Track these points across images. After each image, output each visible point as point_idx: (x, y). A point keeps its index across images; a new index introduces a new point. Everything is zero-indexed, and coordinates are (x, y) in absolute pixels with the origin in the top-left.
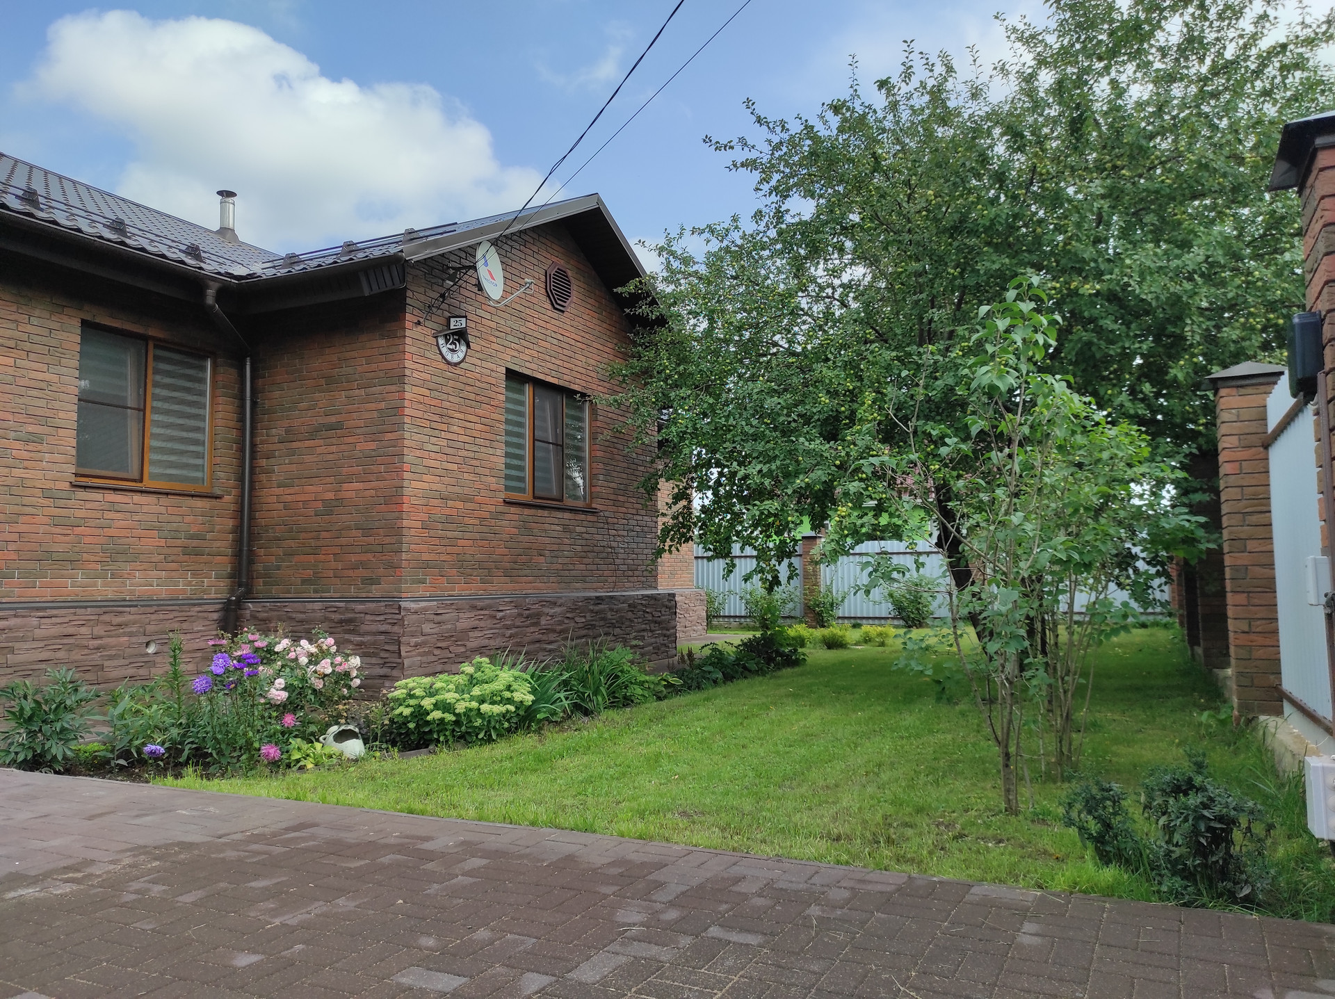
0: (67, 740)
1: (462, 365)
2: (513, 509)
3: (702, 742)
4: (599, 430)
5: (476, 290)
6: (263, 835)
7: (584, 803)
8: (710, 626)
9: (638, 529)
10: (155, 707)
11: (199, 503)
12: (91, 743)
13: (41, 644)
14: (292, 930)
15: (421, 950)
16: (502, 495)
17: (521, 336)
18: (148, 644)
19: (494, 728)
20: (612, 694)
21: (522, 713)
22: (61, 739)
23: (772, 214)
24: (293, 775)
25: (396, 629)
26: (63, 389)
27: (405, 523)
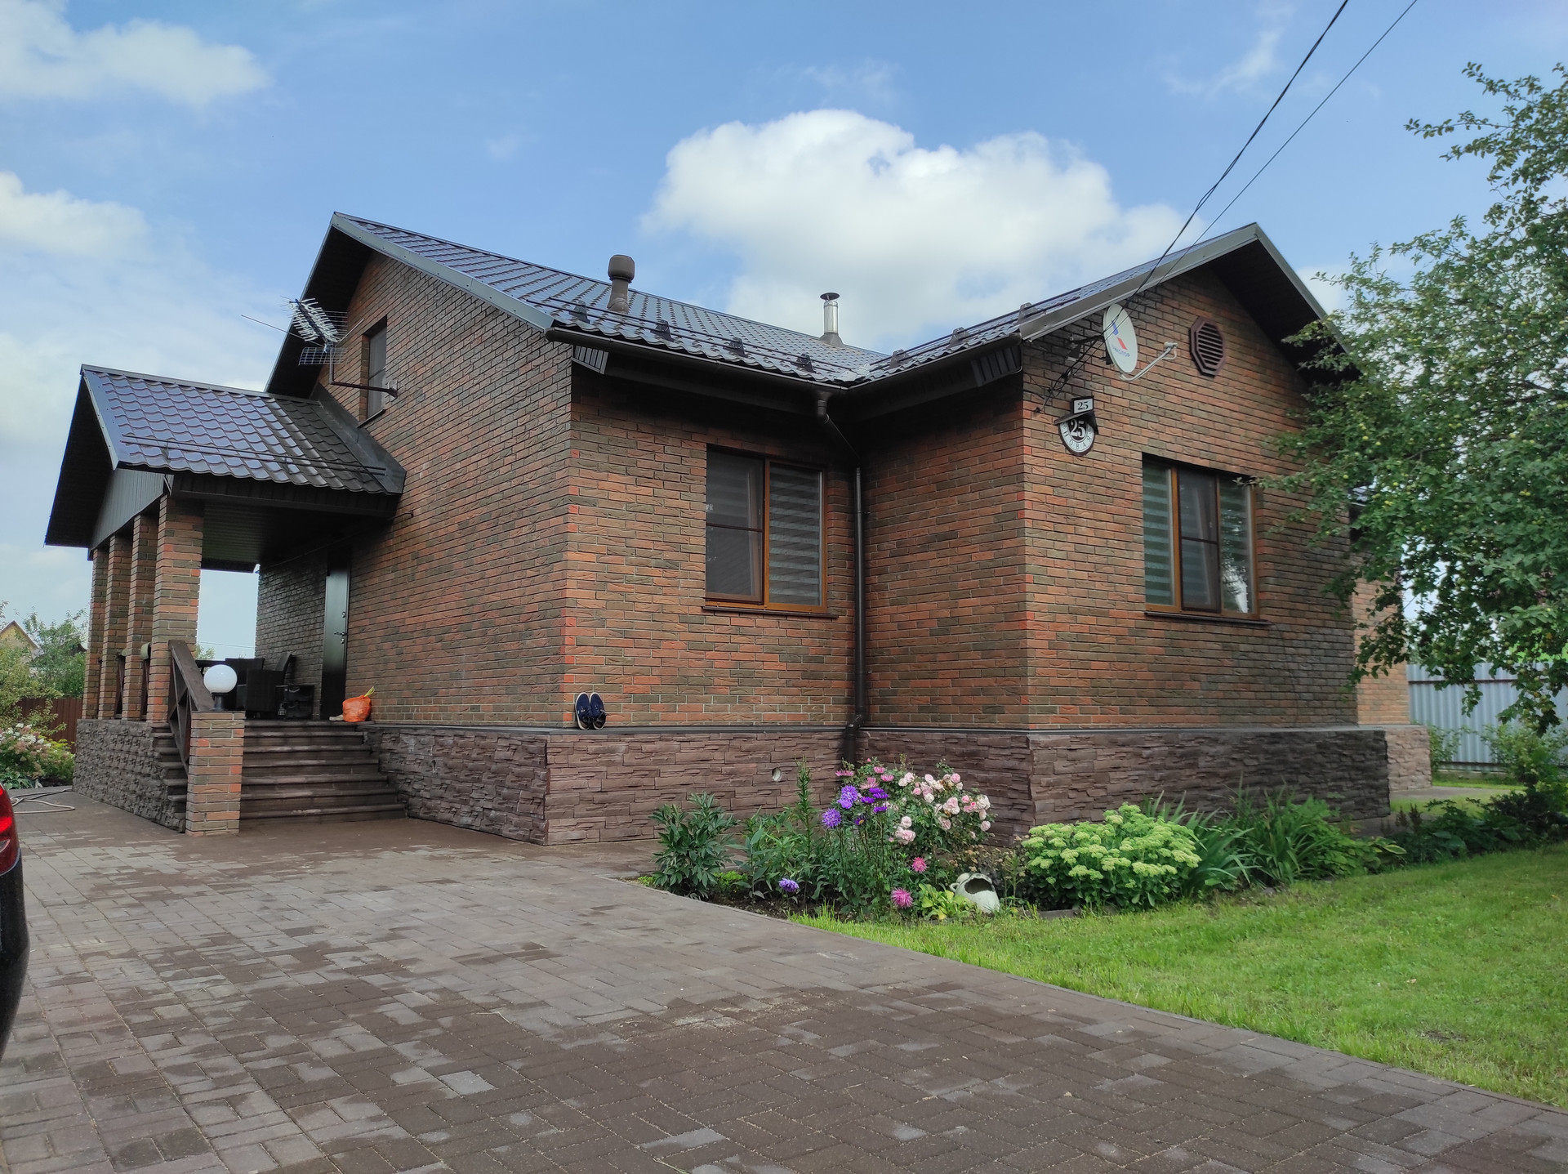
0: (711, 867)
1: (1089, 454)
2: (1156, 624)
3: (1447, 936)
4: (1266, 521)
5: (1103, 363)
6: (905, 991)
7: (1284, 1002)
8: (1436, 776)
9: (1325, 645)
10: (787, 839)
11: (815, 625)
12: (730, 872)
13: (682, 768)
14: (951, 1106)
15: (1102, 1158)
16: (1142, 608)
17: (1160, 412)
18: (774, 771)
19: (1151, 892)
20: (1304, 860)
21: (1185, 876)
22: (705, 866)
23: (1518, 208)
24: (925, 925)
25: (1024, 765)
26: (694, 515)
27: (1030, 643)
